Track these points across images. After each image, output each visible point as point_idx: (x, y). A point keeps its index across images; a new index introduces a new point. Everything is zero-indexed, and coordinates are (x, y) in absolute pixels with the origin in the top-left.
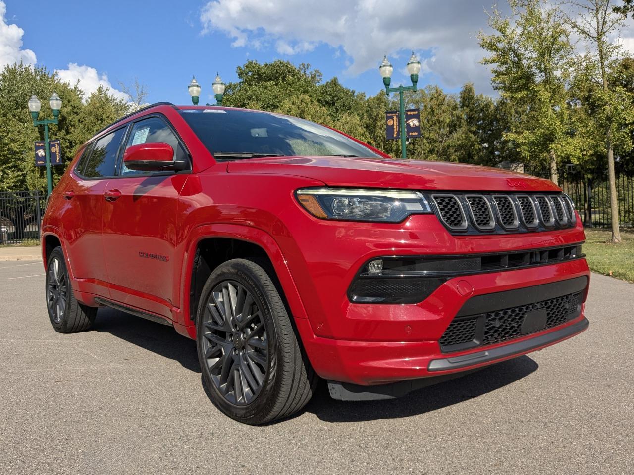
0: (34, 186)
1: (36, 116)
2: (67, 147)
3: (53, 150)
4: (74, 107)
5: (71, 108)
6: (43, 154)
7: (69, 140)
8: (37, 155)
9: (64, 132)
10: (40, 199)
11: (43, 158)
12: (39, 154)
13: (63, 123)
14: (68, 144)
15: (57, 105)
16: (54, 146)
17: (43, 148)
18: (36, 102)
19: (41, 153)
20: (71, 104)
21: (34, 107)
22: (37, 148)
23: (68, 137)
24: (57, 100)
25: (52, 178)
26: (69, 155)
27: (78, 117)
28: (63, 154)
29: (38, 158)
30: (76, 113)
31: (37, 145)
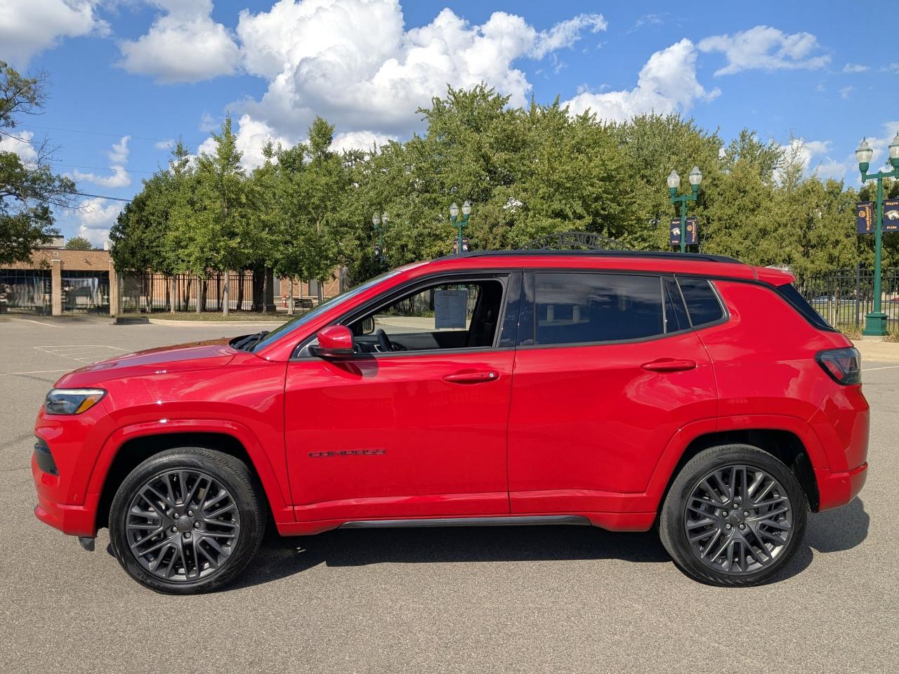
1: (675, 193)
2: (704, 225)
3: (689, 228)
4: (715, 179)
5: (711, 180)
6: (679, 233)
7: (706, 216)
8: (672, 233)
9: (702, 207)
11: (679, 237)
12: (675, 233)
13: (702, 199)
14: (706, 222)
15: (697, 180)
16: (691, 224)
17: (679, 226)
18: (675, 177)
19: (676, 231)
20: (712, 175)
21: (673, 183)
22: (673, 226)
23: (705, 213)
24: (697, 174)
26: (705, 233)
27: (718, 190)
28: (699, 230)
29: (672, 237)
30: (716, 186)
31: (673, 222)
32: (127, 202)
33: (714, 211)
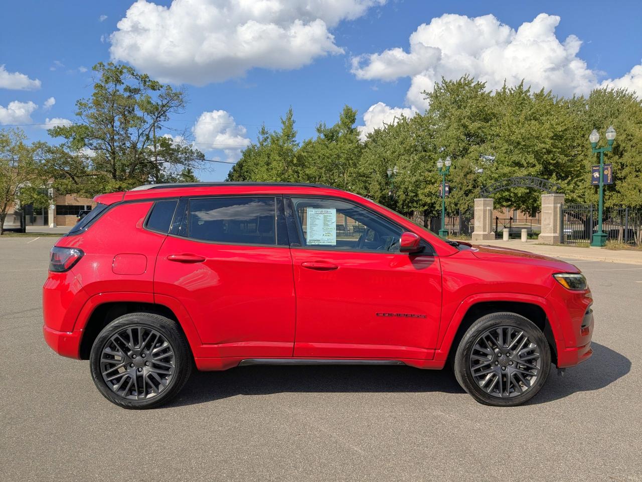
0: (590, 201)
1: (596, 146)
2: (619, 169)
3: (606, 172)
4: (629, 135)
5: (625, 136)
6: (598, 176)
7: (621, 163)
8: (593, 176)
9: (617, 157)
10: (593, 210)
11: (598, 179)
12: (595, 176)
13: (617, 151)
14: (620, 167)
15: (612, 136)
16: (607, 169)
17: (598, 171)
18: (595, 135)
19: (596, 175)
20: (626, 132)
21: (594, 139)
22: (595, 171)
23: (620, 160)
24: (612, 132)
25: (604, 195)
26: (619, 175)
27: (631, 143)
28: (614, 173)
29: (593, 179)
30: (630, 140)
31: (594, 168)
32: (233, 165)
33: (626, 158)
